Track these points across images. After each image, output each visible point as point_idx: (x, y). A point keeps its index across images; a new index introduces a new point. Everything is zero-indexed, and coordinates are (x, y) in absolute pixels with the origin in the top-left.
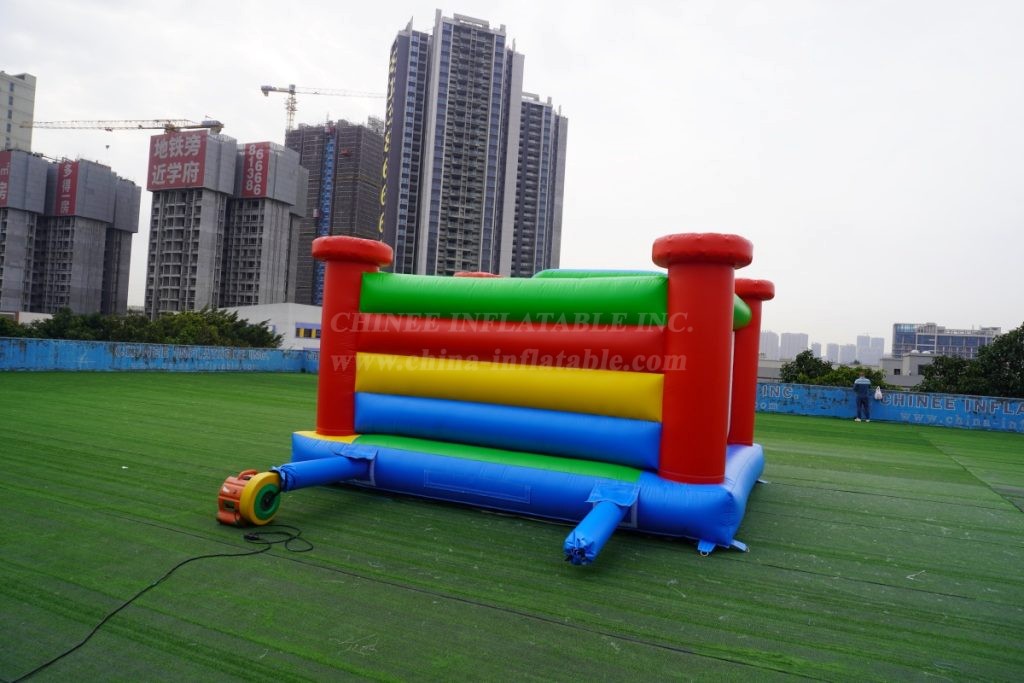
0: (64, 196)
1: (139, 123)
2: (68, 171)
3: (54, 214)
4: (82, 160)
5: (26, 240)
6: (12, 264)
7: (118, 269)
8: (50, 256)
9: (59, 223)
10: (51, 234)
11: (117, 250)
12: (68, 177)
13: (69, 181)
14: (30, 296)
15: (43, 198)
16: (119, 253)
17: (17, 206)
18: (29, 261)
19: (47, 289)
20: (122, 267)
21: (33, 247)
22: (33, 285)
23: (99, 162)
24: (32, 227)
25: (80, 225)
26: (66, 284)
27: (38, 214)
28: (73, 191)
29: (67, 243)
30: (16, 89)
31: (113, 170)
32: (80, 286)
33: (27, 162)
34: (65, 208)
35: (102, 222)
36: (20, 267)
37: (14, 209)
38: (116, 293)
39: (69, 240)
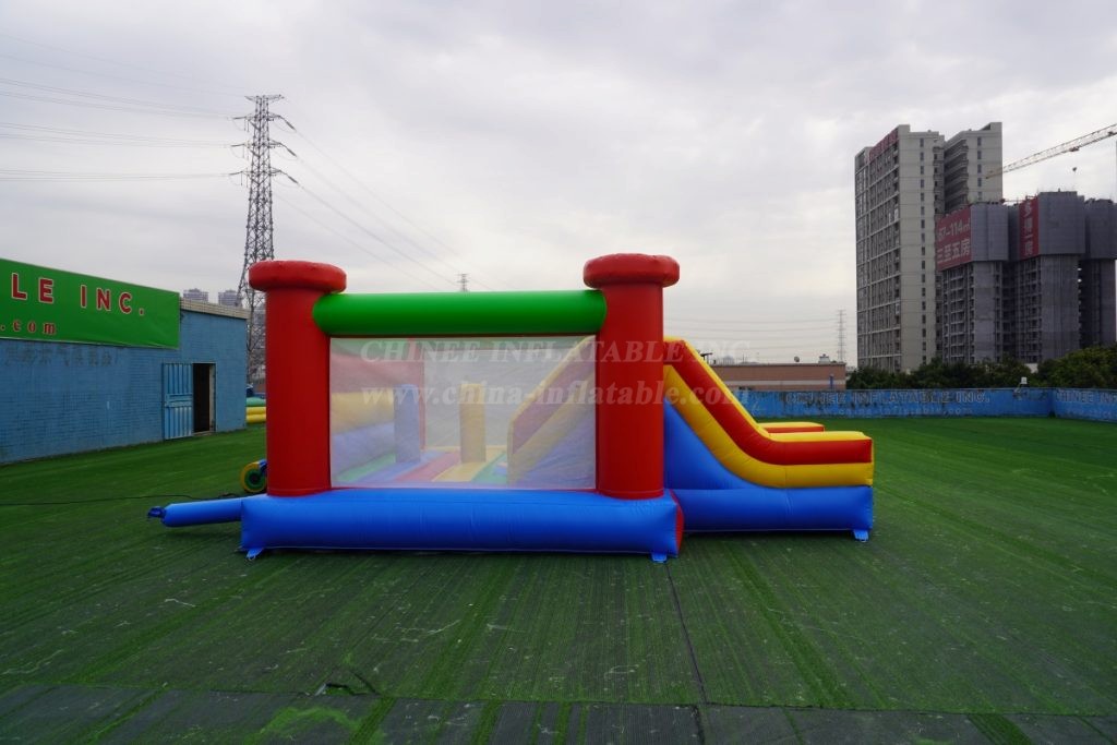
0: (1027, 237)
1: (1109, 130)
2: (1029, 209)
3: (1018, 258)
4: (1042, 194)
5: (993, 291)
6: (982, 317)
7: (1100, 305)
8: (1019, 302)
9: (1026, 266)
10: (1019, 280)
11: (1098, 283)
12: (1030, 215)
13: (1030, 220)
14: (1002, 347)
15: (1006, 244)
16: (1100, 286)
17: (982, 259)
18: (998, 311)
19: (1019, 337)
20: (1105, 302)
21: (1000, 296)
22: (1005, 336)
23: (1062, 190)
24: (998, 276)
25: (1046, 264)
26: (1037, 330)
27: (1003, 262)
28: (1035, 230)
29: (1034, 286)
30: (983, 142)
31: (1079, 194)
32: (1052, 331)
33: (986, 212)
34: (1029, 250)
35: (1072, 255)
36: (990, 319)
37: (978, 262)
38: (1100, 332)
39: (1036, 282)
